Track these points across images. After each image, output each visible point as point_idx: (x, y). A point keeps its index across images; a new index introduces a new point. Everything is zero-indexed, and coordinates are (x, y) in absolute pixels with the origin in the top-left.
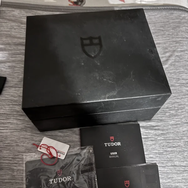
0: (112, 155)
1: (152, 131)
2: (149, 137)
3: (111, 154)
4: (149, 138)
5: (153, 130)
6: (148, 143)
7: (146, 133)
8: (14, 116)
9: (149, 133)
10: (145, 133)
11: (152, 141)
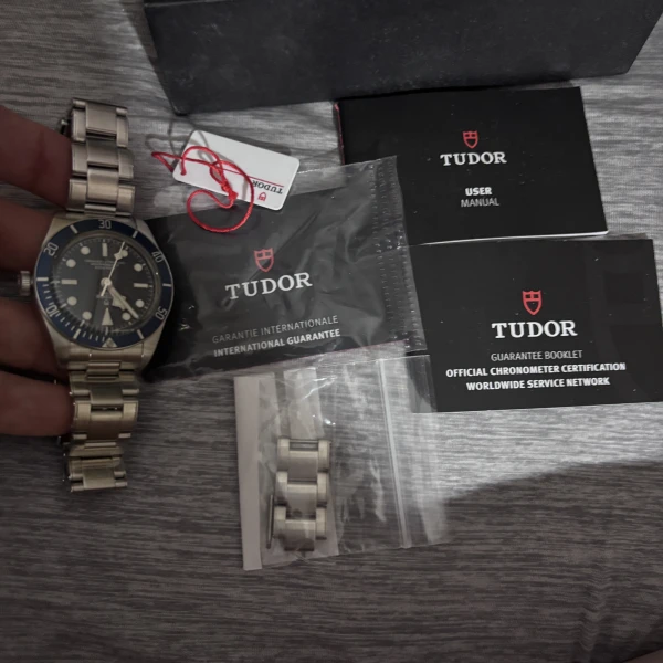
0: (473, 197)
1: (632, 120)
2: (619, 138)
3: (469, 192)
4: (619, 142)
5: (632, 114)
6: (612, 162)
7: (604, 124)
8: (68, 58)
9: (618, 124)
10: (600, 124)
11: (629, 153)
